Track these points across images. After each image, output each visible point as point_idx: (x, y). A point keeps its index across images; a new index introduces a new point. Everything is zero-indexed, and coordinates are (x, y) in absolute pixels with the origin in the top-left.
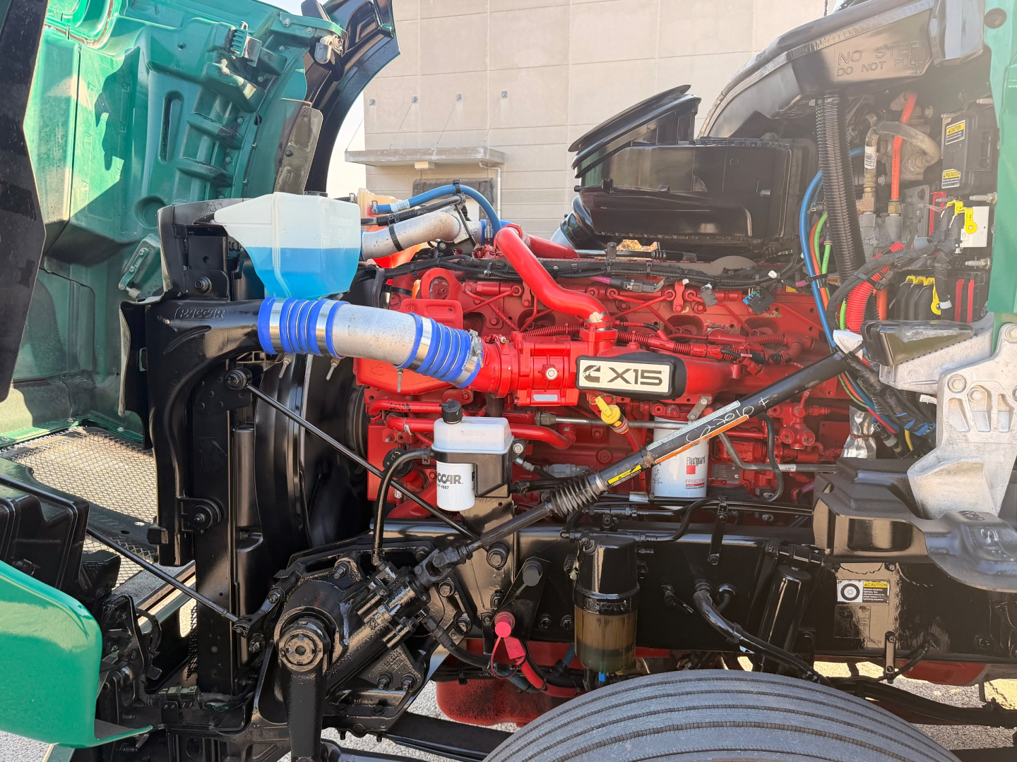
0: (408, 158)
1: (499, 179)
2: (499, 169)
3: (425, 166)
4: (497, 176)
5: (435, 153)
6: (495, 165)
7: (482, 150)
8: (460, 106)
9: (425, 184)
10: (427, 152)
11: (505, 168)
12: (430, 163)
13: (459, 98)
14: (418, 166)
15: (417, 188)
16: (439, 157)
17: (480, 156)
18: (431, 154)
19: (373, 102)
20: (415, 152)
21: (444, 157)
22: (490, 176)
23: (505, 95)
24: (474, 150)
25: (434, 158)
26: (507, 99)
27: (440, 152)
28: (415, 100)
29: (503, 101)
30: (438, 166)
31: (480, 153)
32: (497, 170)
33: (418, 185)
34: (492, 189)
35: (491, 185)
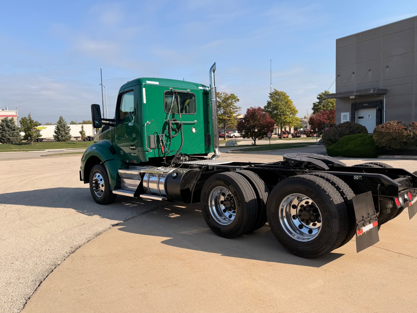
0: (346, 95)
1: (385, 99)
2: (385, 96)
3: (354, 97)
4: (384, 99)
5: (355, 92)
6: (384, 94)
7: (372, 90)
8: (370, 73)
9: (356, 103)
10: (353, 92)
11: (387, 95)
12: (355, 96)
13: (370, 70)
14: (351, 97)
15: (353, 105)
16: (356, 94)
17: (372, 92)
18: (354, 93)
19: (339, 76)
20: (348, 93)
21: (358, 94)
22: (381, 99)
23: (387, 67)
24: (370, 90)
25: (355, 94)
26: (388, 68)
27: (357, 92)
28: (354, 73)
29: (387, 69)
30: (360, 96)
31: (371, 91)
34: (382, 103)
35: (382, 102)
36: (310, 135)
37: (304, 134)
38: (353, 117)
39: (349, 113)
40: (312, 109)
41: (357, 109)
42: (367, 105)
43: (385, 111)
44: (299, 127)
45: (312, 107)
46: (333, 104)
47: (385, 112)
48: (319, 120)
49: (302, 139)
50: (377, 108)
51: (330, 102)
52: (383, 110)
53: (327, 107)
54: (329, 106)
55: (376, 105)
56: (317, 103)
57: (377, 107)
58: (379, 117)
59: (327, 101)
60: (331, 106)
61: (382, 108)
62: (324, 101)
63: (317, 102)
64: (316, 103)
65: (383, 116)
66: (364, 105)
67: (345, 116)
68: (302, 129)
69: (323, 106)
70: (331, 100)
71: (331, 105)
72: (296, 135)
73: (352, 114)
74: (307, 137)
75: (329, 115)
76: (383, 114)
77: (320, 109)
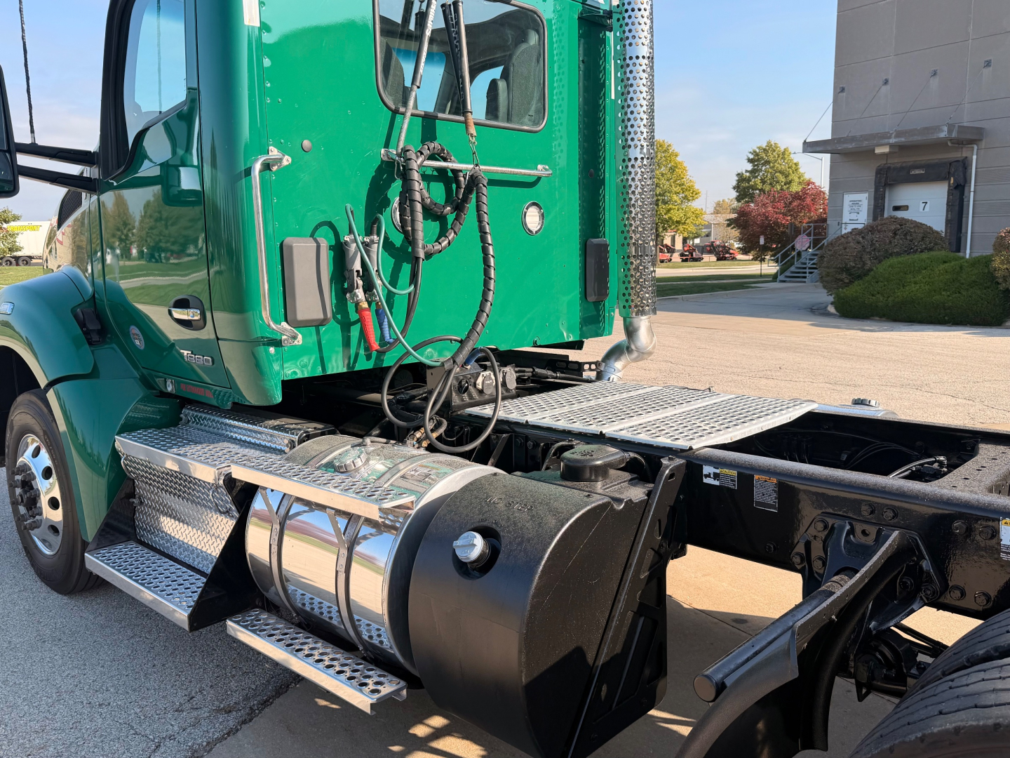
0: (865, 143)
1: (975, 157)
2: (976, 147)
3: (886, 150)
4: (973, 155)
5: (893, 135)
6: (972, 142)
7: (946, 128)
8: (935, 82)
9: (889, 168)
10: (886, 136)
11: (983, 144)
12: (891, 146)
13: (935, 74)
14: (878, 151)
15: (880, 174)
16: (896, 140)
17: (943, 135)
18: (890, 138)
19: (843, 90)
20: (873, 136)
21: (903, 139)
22: (964, 155)
23: (988, 64)
24: (938, 129)
25: (892, 141)
26: (991, 68)
27: (899, 134)
28: (886, 82)
29: (986, 71)
30: (901, 149)
31: (943, 131)
32: (973, 147)
33: (881, 170)
34: (966, 168)
35: (965, 165)
36: (727, 255)
37: (710, 252)
38: (877, 207)
39: (867, 195)
40: (734, 188)
41: (890, 185)
42: (922, 172)
43: (972, 189)
44: (691, 235)
45: (734, 183)
46: (787, 176)
47: (972, 194)
48: (764, 214)
49: (708, 264)
50: (952, 182)
51: (780, 172)
52: (966, 189)
53: (771, 184)
54: (777, 182)
55: (949, 173)
56: (748, 174)
57: (952, 179)
58: (957, 208)
59: (773, 167)
60: (782, 182)
61: (966, 180)
62: (764, 168)
63: (747, 171)
64: (744, 172)
65: (965, 203)
66: (913, 173)
67: (855, 203)
68: (697, 241)
69: (763, 182)
70: (783, 167)
71: (782, 179)
72: (692, 255)
73: (876, 199)
74: (718, 260)
75: (790, 203)
76: (965, 200)
77: (754, 188)
